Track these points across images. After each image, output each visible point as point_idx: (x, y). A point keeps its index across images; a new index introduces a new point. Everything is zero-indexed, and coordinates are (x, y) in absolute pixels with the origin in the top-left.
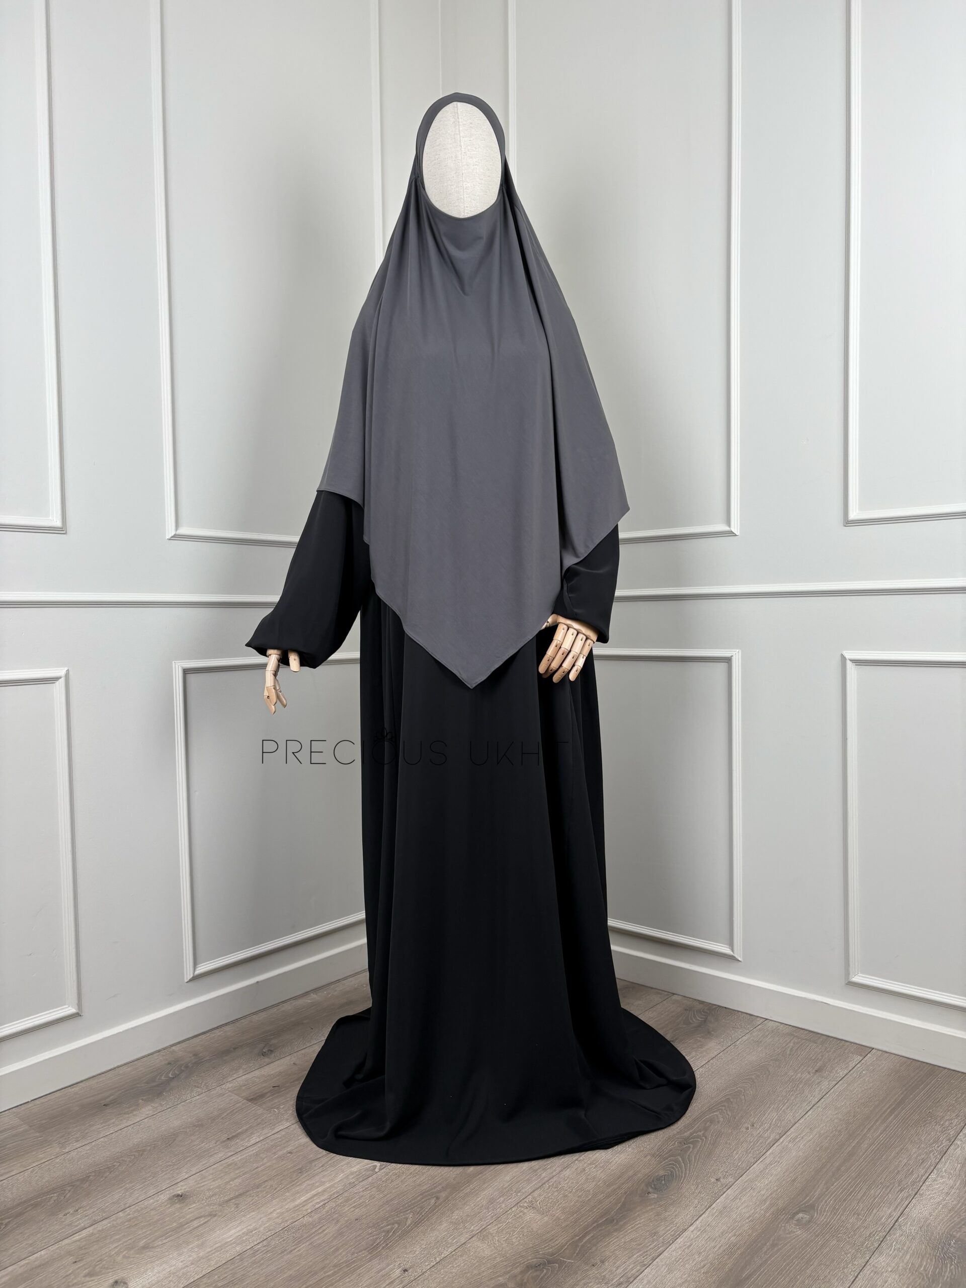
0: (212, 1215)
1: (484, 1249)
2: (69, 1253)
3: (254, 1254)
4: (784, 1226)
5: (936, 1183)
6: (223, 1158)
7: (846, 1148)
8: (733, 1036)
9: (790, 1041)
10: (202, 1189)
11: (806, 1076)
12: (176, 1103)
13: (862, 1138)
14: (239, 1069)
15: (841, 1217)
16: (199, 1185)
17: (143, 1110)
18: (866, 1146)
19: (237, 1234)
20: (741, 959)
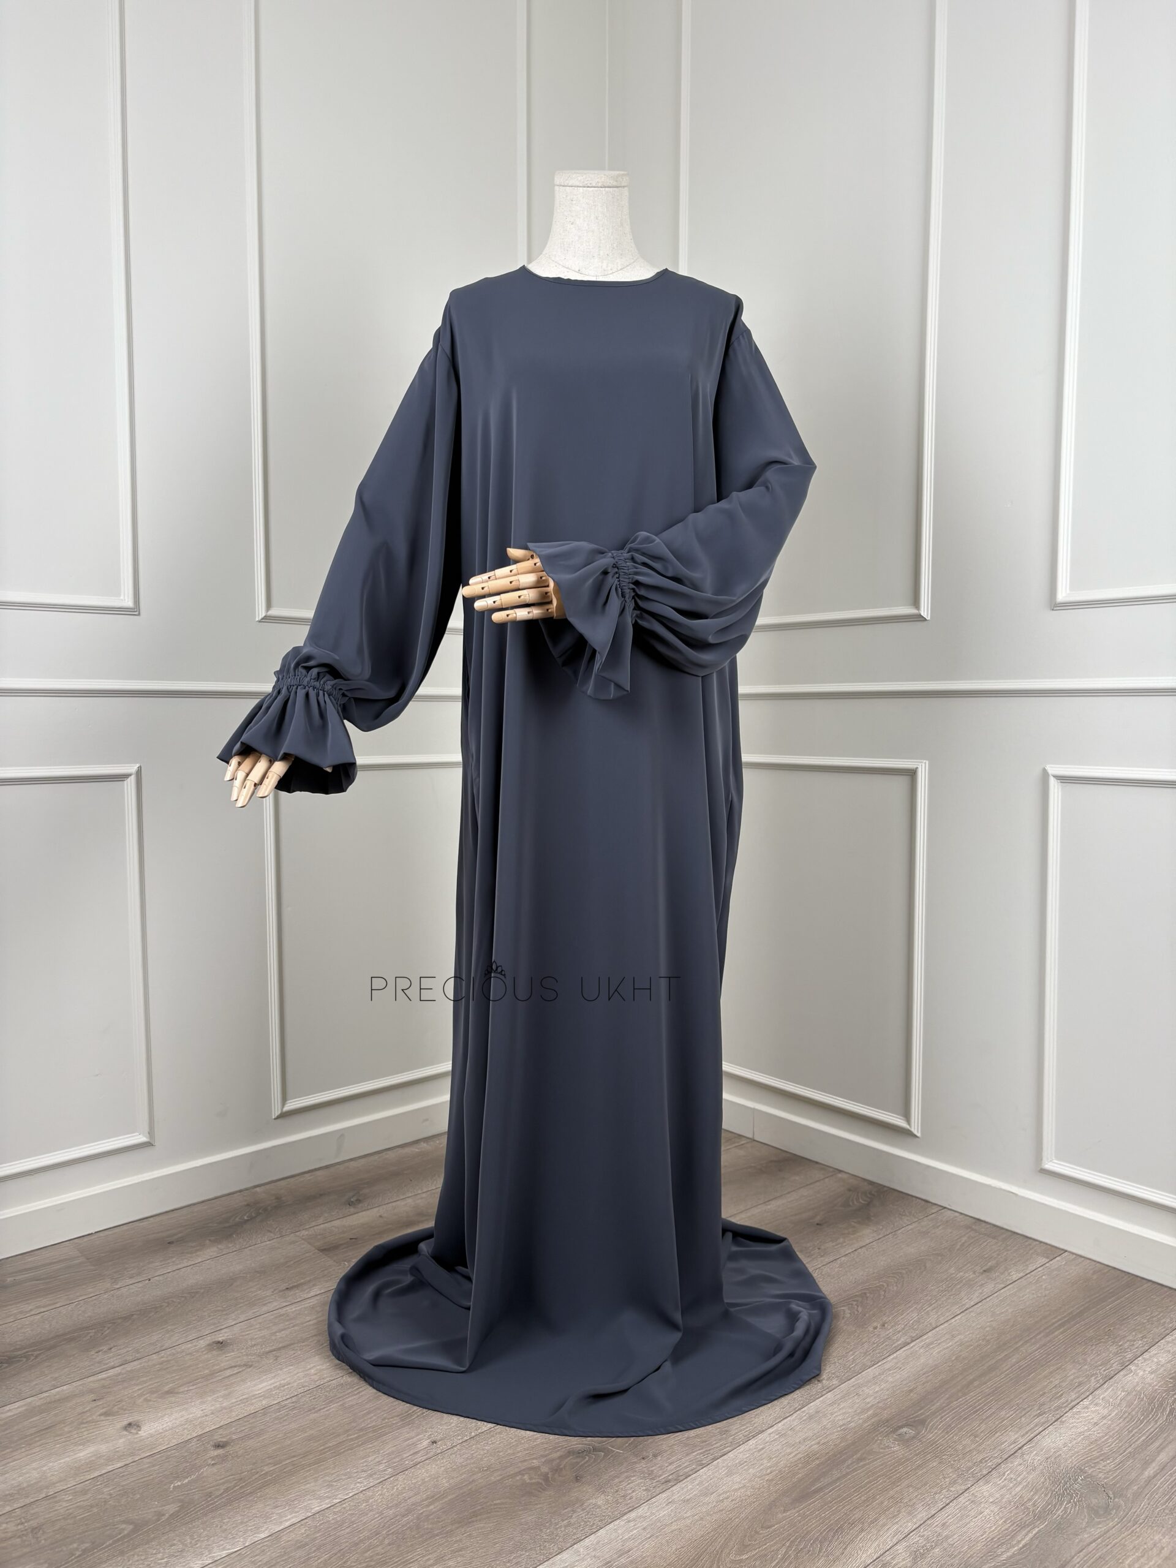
0: (247, 1365)
2: (91, 1391)
3: (279, 1410)
4: (881, 1440)
5: (1087, 1410)
6: (278, 1307)
7: (989, 1361)
8: (895, 1224)
9: (965, 1235)
10: (247, 1336)
11: (970, 1276)
12: (243, 1247)
13: (1013, 1351)
14: (320, 1217)
15: (953, 1437)
16: (244, 1334)
17: (208, 1250)
18: (1015, 1360)
19: (269, 1387)
20: (919, 1135)
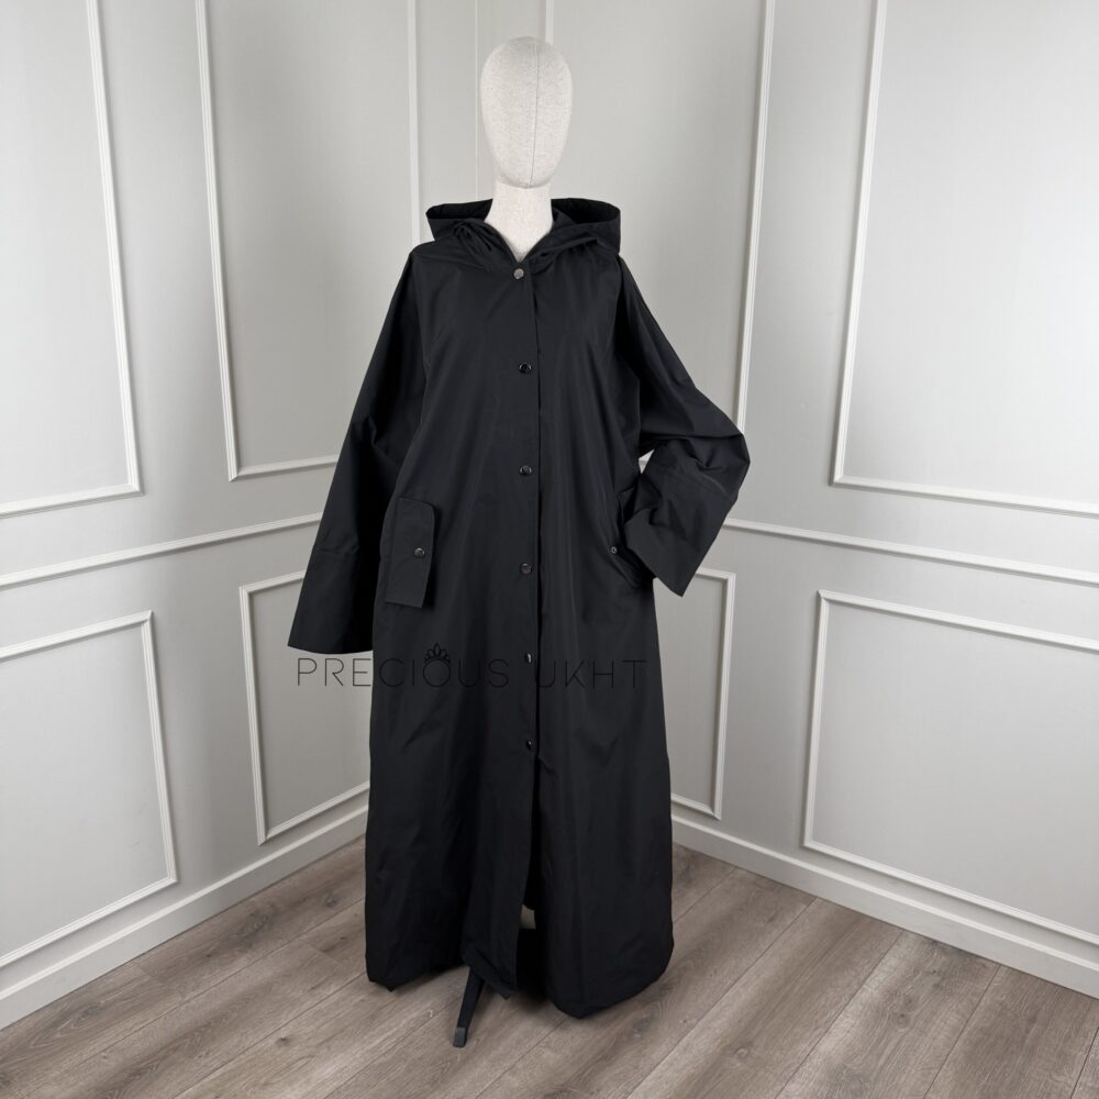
0: (311, 1056)
1: (515, 1082)
3: (347, 1089)
4: (729, 1060)
5: (842, 1022)
6: (312, 1005)
7: (782, 992)
8: (708, 886)
9: (753, 891)
10: (300, 1033)
11: (761, 925)
12: (265, 954)
13: (795, 983)
14: (311, 920)
15: (770, 1052)
16: (297, 1030)
17: (240, 960)
18: (797, 990)
20: (719, 818)
